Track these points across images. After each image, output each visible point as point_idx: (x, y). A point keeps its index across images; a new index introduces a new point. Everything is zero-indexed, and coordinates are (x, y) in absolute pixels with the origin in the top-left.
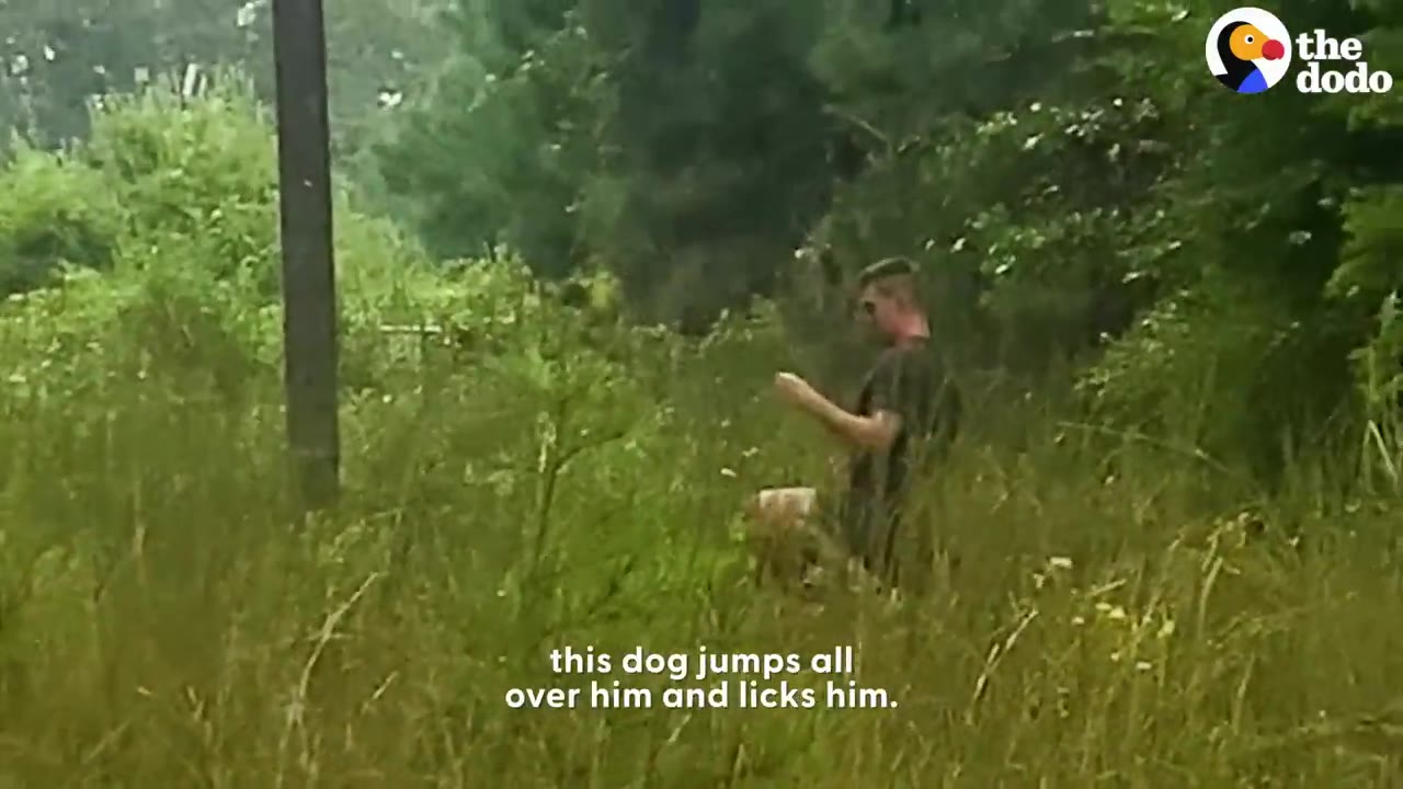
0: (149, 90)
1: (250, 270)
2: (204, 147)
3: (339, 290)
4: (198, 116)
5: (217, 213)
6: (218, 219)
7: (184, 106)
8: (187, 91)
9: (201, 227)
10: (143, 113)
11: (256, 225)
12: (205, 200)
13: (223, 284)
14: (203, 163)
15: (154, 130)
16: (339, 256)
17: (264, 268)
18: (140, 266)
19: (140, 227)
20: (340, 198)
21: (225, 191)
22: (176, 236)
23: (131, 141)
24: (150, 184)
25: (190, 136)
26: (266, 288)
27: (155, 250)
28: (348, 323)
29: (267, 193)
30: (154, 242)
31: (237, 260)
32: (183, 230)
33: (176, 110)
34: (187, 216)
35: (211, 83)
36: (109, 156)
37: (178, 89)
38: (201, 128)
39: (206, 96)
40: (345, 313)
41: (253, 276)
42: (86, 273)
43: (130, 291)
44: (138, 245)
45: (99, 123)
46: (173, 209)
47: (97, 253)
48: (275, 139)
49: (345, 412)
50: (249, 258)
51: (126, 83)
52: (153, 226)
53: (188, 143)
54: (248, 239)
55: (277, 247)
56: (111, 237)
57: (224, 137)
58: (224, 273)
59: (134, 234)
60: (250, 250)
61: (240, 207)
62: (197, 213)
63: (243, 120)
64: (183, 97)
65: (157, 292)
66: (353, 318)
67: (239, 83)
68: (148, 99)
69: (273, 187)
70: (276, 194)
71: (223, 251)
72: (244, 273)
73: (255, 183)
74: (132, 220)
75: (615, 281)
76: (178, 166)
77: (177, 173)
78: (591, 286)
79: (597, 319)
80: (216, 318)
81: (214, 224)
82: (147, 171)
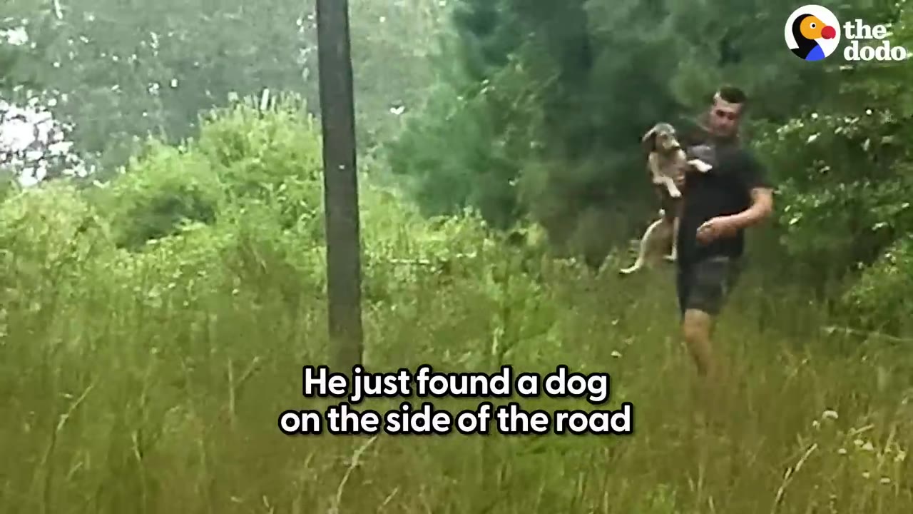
0: (239, 106)
1: (304, 223)
2: (275, 143)
3: (362, 235)
4: (270, 123)
5: (283, 187)
6: (284, 191)
7: (262, 117)
8: (264, 106)
9: (272, 195)
10: (235, 121)
11: (309, 193)
12: (276, 178)
13: (287, 232)
14: (275, 154)
15: (242, 133)
16: (363, 215)
17: (313, 222)
18: (232, 221)
19: (233, 195)
20: (362, 177)
21: (289, 173)
22: (257, 201)
23: (227, 141)
24: (240, 167)
25: (266, 137)
26: (315, 236)
27: (242, 211)
28: (368, 258)
29: (315, 174)
30: (242, 206)
31: (296, 217)
32: (261, 197)
33: (256, 120)
34: (262, 189)
35: (278, 101)
36: (213, 149)
37: (257, 105)
38: (272, 132)
39: (276, 109)
40: (367, 252)
41: (306, 226)
42: (199, 225)
43: (228, 237)
44: (231, 207)
45: (206, 128)
46: (253, 185)
47: (205, 213)
48: (320, 138)
49: (366, 316)
50: (304, 215)
51: (223, 102)
52: (240, 195)
53: (263, 141)
54: (303, 203)
55: (322, 208)
56: (215, 203)
57: (287, 138)
58: (288, 225)
59: (229, 201)
60: (304, 211)
61: (298, 182)
62: (270, 187)
63: (301, 125)
64: (260, 110)
65: (245, 238)
66: (372, 255)
67: (297, 101)
68: (237, 112)
69: (319, 170)
70: (321, 174)
71: (287, 212)
72: (300, 226)
73: (307, 168)
74: (227, 192)
75: (542, 230)
76: (257, 156)
77: (257, 161)
78: (526, 233)
79: (530, 254)
80: (283, 255)
81: (281, 194)
82: (237, 158)
